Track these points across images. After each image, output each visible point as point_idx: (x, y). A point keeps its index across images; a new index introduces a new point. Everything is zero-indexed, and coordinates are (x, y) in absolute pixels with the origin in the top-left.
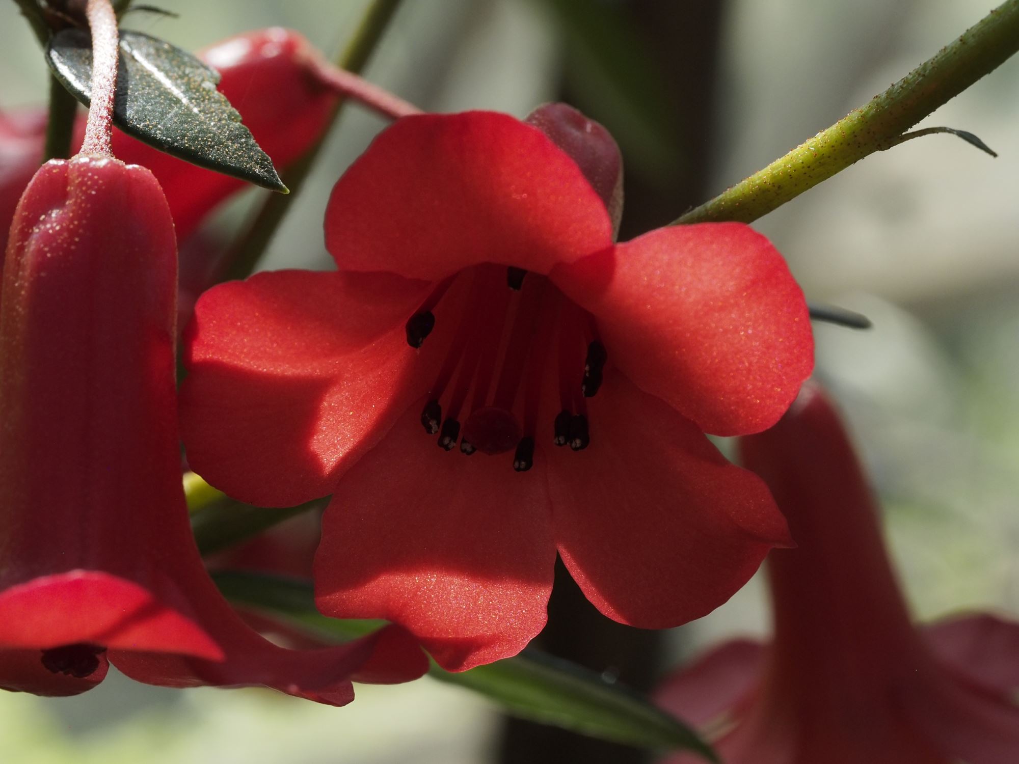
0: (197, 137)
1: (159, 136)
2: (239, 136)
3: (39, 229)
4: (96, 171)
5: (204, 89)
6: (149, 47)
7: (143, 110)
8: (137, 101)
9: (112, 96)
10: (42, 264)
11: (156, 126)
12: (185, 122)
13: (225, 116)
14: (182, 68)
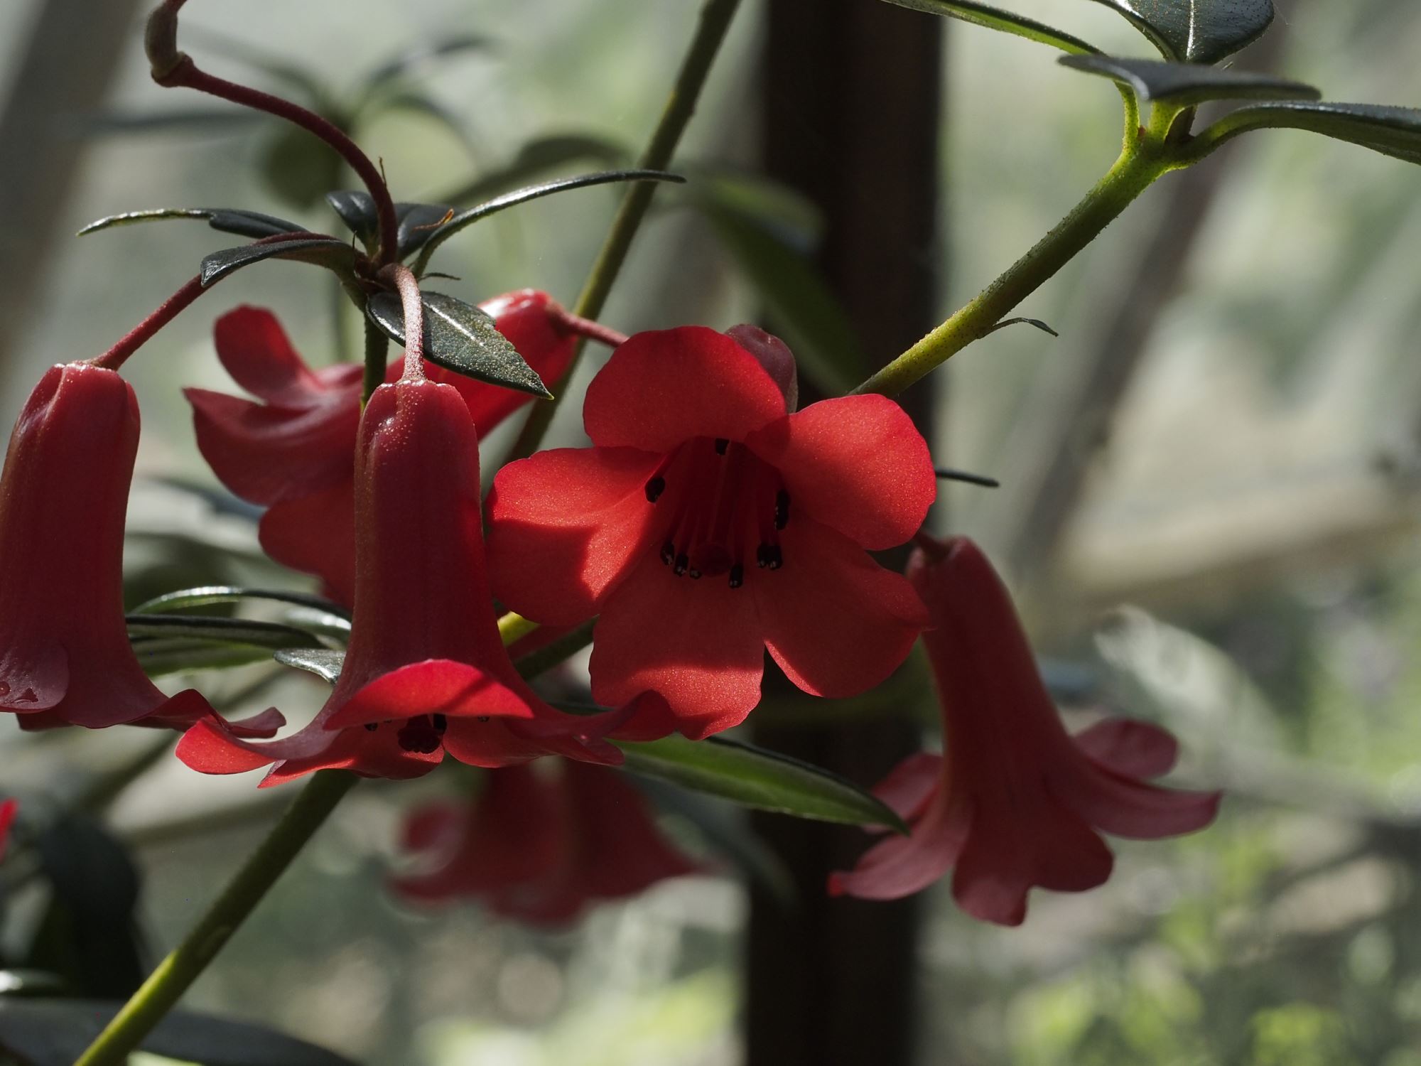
0: (485, 363)
1: (457, 364)
2: (514, 361)
3: (379, 432)
4: (418, 389)
5: (486, 329)
6: (442, 302)
7: (444, 345)
8: (438, 340)
9: (421, 337)
10: (382, 456)
11: (454, 356)
12: (475, 353)
13: (503, 347)
14: (468, 315)
